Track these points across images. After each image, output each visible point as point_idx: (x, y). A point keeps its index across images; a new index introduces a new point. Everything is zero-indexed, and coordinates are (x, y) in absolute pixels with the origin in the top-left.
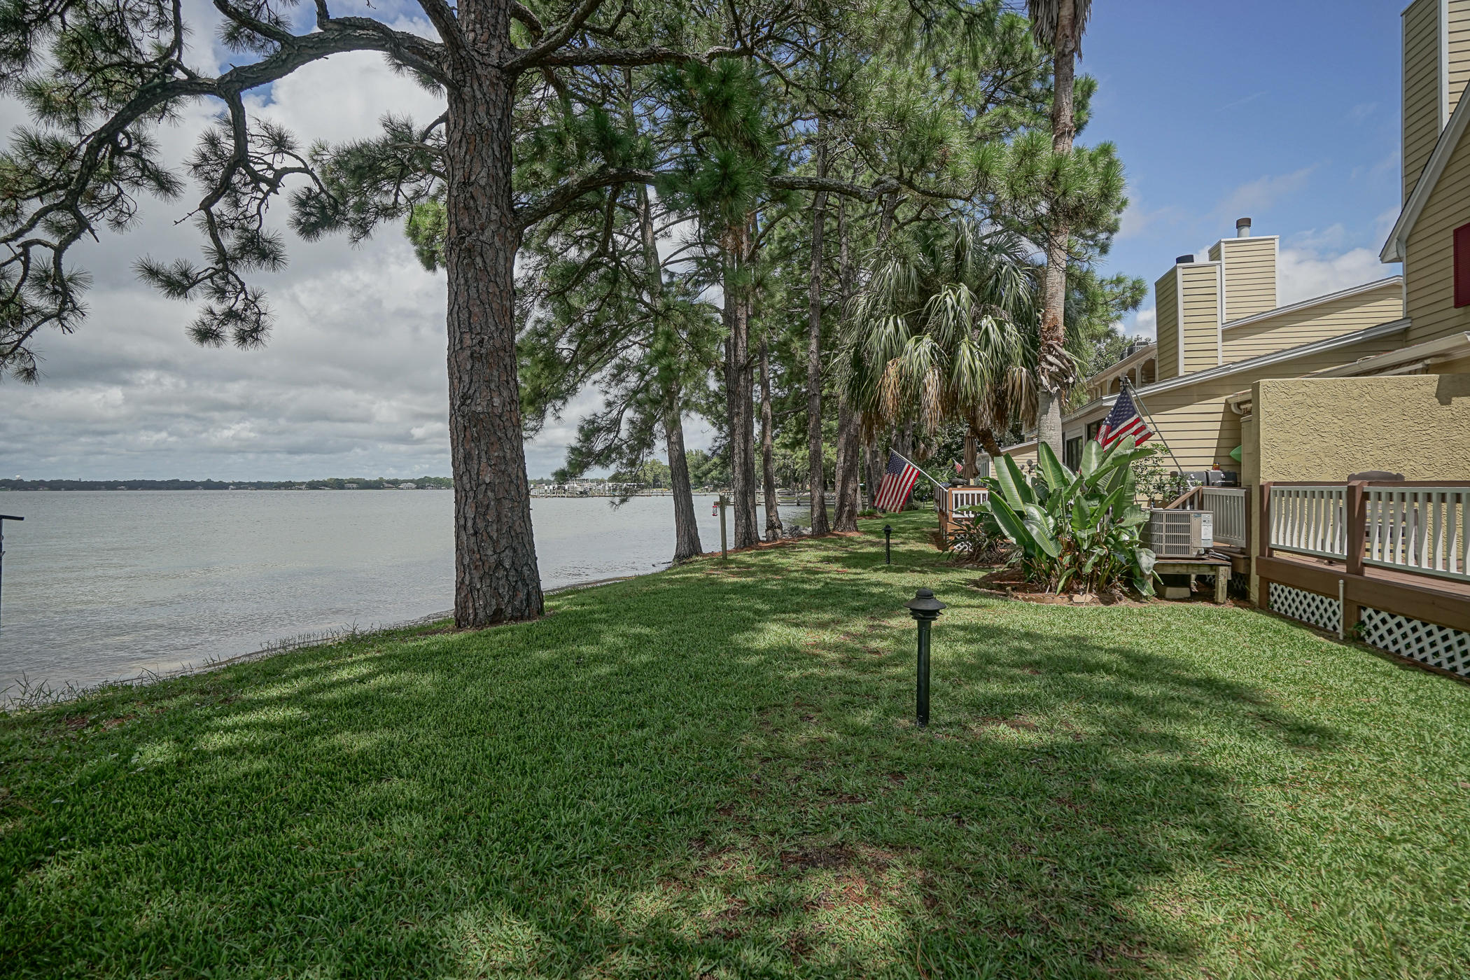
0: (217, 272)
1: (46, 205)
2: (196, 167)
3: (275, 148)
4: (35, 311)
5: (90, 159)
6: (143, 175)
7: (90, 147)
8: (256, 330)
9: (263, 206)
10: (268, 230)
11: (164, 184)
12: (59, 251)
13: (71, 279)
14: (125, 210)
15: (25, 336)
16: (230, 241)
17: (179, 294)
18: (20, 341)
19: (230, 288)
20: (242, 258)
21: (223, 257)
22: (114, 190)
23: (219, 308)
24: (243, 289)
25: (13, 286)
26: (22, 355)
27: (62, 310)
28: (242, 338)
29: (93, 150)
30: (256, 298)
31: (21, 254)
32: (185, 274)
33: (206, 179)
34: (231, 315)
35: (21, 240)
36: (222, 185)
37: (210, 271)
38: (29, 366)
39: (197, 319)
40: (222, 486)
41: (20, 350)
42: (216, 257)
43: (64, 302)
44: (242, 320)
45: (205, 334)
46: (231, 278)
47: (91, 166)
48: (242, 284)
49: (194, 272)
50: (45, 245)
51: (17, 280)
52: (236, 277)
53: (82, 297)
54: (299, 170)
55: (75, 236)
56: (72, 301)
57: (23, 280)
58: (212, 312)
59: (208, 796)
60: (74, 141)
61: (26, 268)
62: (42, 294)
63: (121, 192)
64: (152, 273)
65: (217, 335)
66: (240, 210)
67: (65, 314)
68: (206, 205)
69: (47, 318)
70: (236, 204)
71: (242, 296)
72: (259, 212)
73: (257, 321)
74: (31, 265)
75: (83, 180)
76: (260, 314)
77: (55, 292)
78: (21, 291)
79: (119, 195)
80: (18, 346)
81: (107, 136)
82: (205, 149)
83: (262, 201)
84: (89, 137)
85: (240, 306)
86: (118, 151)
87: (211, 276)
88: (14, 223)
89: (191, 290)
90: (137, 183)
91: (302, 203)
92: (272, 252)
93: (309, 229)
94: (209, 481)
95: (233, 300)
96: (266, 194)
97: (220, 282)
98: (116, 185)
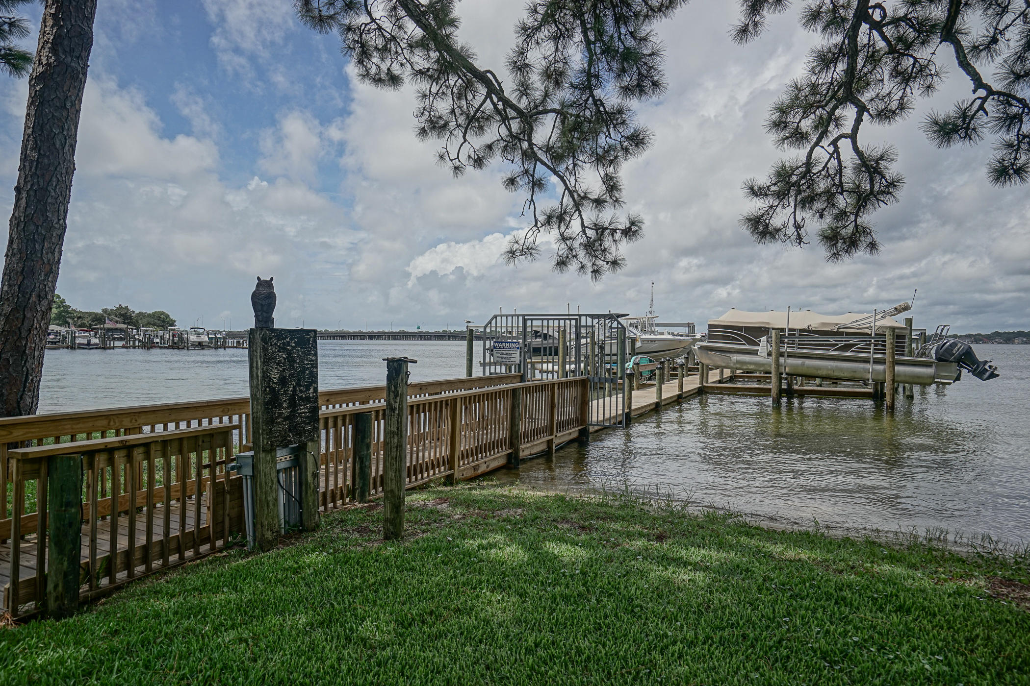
13: (882, 157)
19: (1015, 110)
24: (1026, 107)
26: (864, 231)
31: (834, 152)
32: (964, 115)
50: (846, 137)
56: (884, 177)
58: (1009, 145)
61: (840, 163)
63: (914, 58)
79: (916, 61)
81: (858, 17)
84: (849, 29)
86: (878, 26)
87: (982, 108)
98: (911, 56)
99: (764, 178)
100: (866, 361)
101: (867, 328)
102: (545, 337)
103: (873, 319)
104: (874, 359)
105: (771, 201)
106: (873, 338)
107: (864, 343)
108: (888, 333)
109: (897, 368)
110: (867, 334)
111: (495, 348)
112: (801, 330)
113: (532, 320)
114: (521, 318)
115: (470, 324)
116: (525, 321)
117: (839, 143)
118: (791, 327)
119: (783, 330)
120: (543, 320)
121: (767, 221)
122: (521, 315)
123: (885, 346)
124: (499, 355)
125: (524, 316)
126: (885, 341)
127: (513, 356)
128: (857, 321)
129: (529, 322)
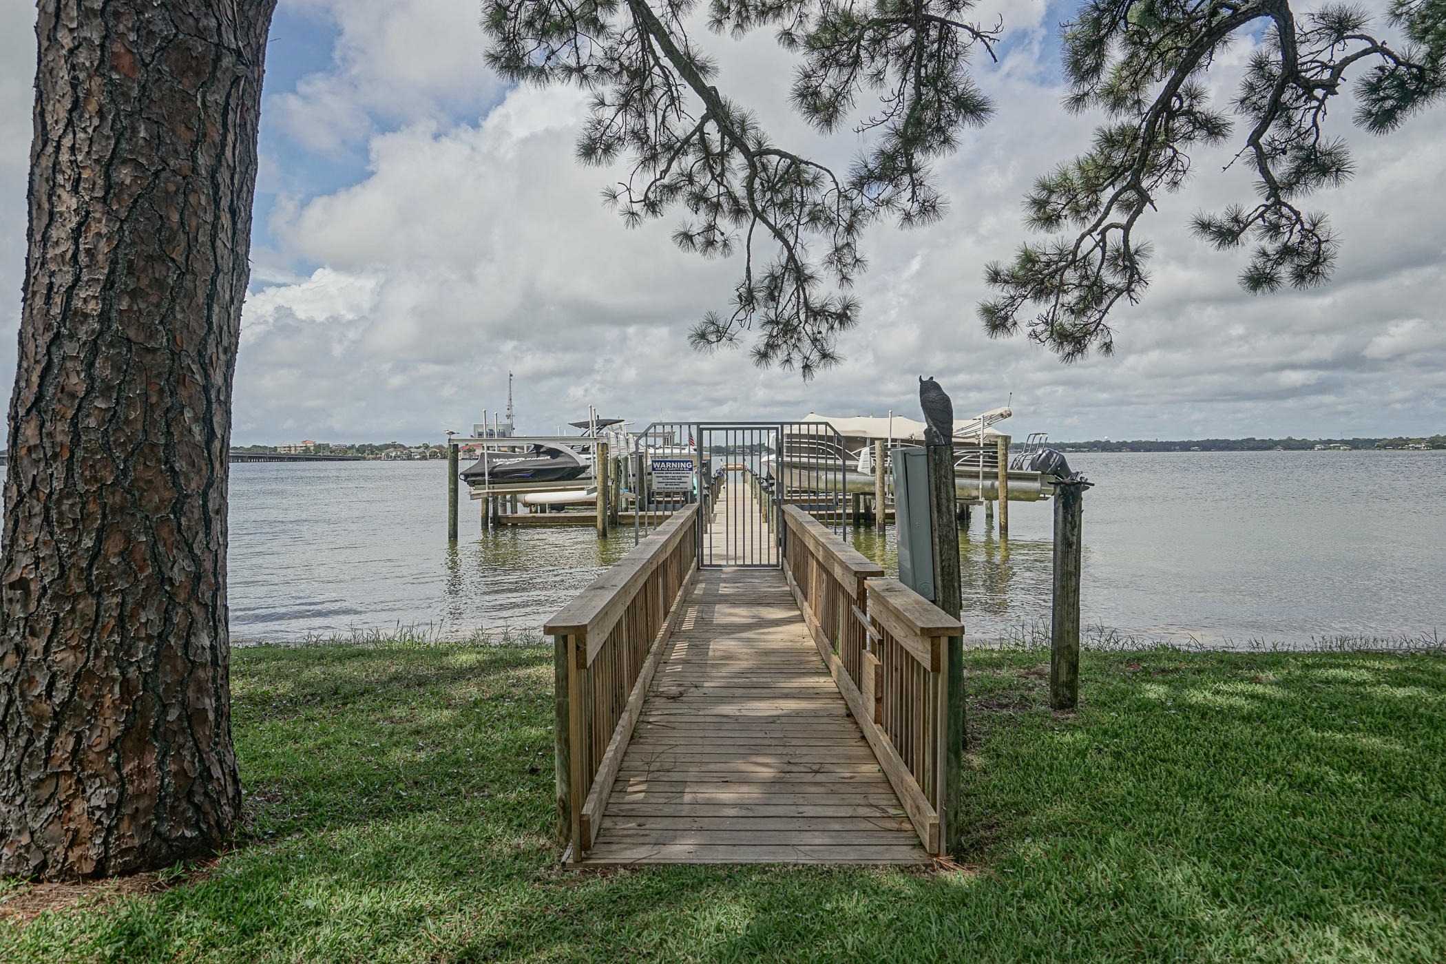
0: (1267, 207)
1: (1117, 190)
2: (1242, 101)
3: (1334, 36)
4: (1111, 288)
5: (1149, 135)
6: (1195, 128)
7: (1149, 123)
8: (1316, 263)
9: (1321, 114)
10: (1326, 140)
11: (1213, 128)
12: (1127, 228)
13: (1137, 252)
14: (1180, 168)
15: (1104, 314)
16: (1281, 168)
17: (1230, 243)
18: (1101, 319)
19: (1284, 221)
20: (1298, 182)
21: (1274, 189)
22: (1170, 152)
23: (1272, 247)
24: (1299, 220)
25: (1096, 270)
26: (1102, 330)
27: (1130, 284)
28: (1300, 276)
29: (1151, 124)
30: (1315, 225)
31: (1100, 241)
32: (1236, 220)
33: (1254, 109)
34: (1287, 252)
35: (1100, 229)
36: (1270, 110)
37: (1262, 209)
38: (1108, 340)
39: (1250, 265)
40: (1306, 445)
41: (1101, 327)
42: (1267, 191)
43: (1132, 276)
44: (1298, 254)
45: (1259, 280)
46: (1285, 210)
47: (1150, 140)
48: (1297, 214)
49: (1243, 216)
50: (1117, 227)
51: (1098, 263)
52: (1290, 208)
53: (1144, 267)
54: (1365, 52)
55: (1139, 211)
56: (1138, 273)
57: (1102, 263)
58: (1264, 254)
59: (1221, 748)
60: (1136, 122)
61: (1104, 252)
62: (1115, 272)
63: (1175, 152)
64: (1204, 226)
65: (1272, 279)
66: (1293, 128)
67: (1133, 286)
68: (1254, 141)
69: (1120, 292)
70: (1288, 124)
71: (1298, 227)
72: (1315, 124)
73: (1317, 253)
74: (1107, 248)
75: (1144, 155)
76: (1320, 242)
77: (1125, 267)
78: (1102, 271)
79: (1175, 156)
80: (1099, 323)
81: (1163, 104)
82: (1251, 78)
83: (1318, 108)
84: (1147, 114)
85: (1296, 238)
86: (1172, 115)
87: (1261, 215)
88: (1095, 213)
89: (1242, 235)
90: (1190, 139)
91: (1372, 88)
92: (1334, 163)
93: (1381, 119)
94: (1290, 439)
95: (1288, 235)
96: (1322, 102)
97: (1273, 218)
98: (1171, 147)
99: (1009, 262)
100: (976, 476)
101: (973, 437)
102: (554, 453)
103: (981, 426)
104: (984, 472)
105: (1010, 290)
106: (981, 448)
107: (970, 455)
108: (1000, 441)
109: (1011, 484)
110: (973, 444)
111: (654, 469)
112: (903, 441)
113: (710, 429)
114: (694, 430)
115: (453, 437)
116: (700, 431)
117: (1108, 234)
118: (893, 437)
119: (886, 440)
120: (727, 429)
121: (1010, 313)
122: (694, 423)
123: (996, 458)
124: (661, 480)
125: (698, 424)
126: (996, 452)
127: (683, 480)
128: (962, 429)
129: (706, 433)
